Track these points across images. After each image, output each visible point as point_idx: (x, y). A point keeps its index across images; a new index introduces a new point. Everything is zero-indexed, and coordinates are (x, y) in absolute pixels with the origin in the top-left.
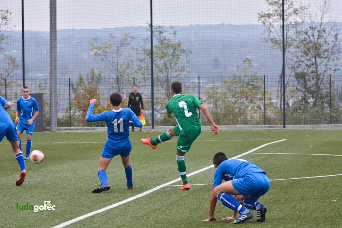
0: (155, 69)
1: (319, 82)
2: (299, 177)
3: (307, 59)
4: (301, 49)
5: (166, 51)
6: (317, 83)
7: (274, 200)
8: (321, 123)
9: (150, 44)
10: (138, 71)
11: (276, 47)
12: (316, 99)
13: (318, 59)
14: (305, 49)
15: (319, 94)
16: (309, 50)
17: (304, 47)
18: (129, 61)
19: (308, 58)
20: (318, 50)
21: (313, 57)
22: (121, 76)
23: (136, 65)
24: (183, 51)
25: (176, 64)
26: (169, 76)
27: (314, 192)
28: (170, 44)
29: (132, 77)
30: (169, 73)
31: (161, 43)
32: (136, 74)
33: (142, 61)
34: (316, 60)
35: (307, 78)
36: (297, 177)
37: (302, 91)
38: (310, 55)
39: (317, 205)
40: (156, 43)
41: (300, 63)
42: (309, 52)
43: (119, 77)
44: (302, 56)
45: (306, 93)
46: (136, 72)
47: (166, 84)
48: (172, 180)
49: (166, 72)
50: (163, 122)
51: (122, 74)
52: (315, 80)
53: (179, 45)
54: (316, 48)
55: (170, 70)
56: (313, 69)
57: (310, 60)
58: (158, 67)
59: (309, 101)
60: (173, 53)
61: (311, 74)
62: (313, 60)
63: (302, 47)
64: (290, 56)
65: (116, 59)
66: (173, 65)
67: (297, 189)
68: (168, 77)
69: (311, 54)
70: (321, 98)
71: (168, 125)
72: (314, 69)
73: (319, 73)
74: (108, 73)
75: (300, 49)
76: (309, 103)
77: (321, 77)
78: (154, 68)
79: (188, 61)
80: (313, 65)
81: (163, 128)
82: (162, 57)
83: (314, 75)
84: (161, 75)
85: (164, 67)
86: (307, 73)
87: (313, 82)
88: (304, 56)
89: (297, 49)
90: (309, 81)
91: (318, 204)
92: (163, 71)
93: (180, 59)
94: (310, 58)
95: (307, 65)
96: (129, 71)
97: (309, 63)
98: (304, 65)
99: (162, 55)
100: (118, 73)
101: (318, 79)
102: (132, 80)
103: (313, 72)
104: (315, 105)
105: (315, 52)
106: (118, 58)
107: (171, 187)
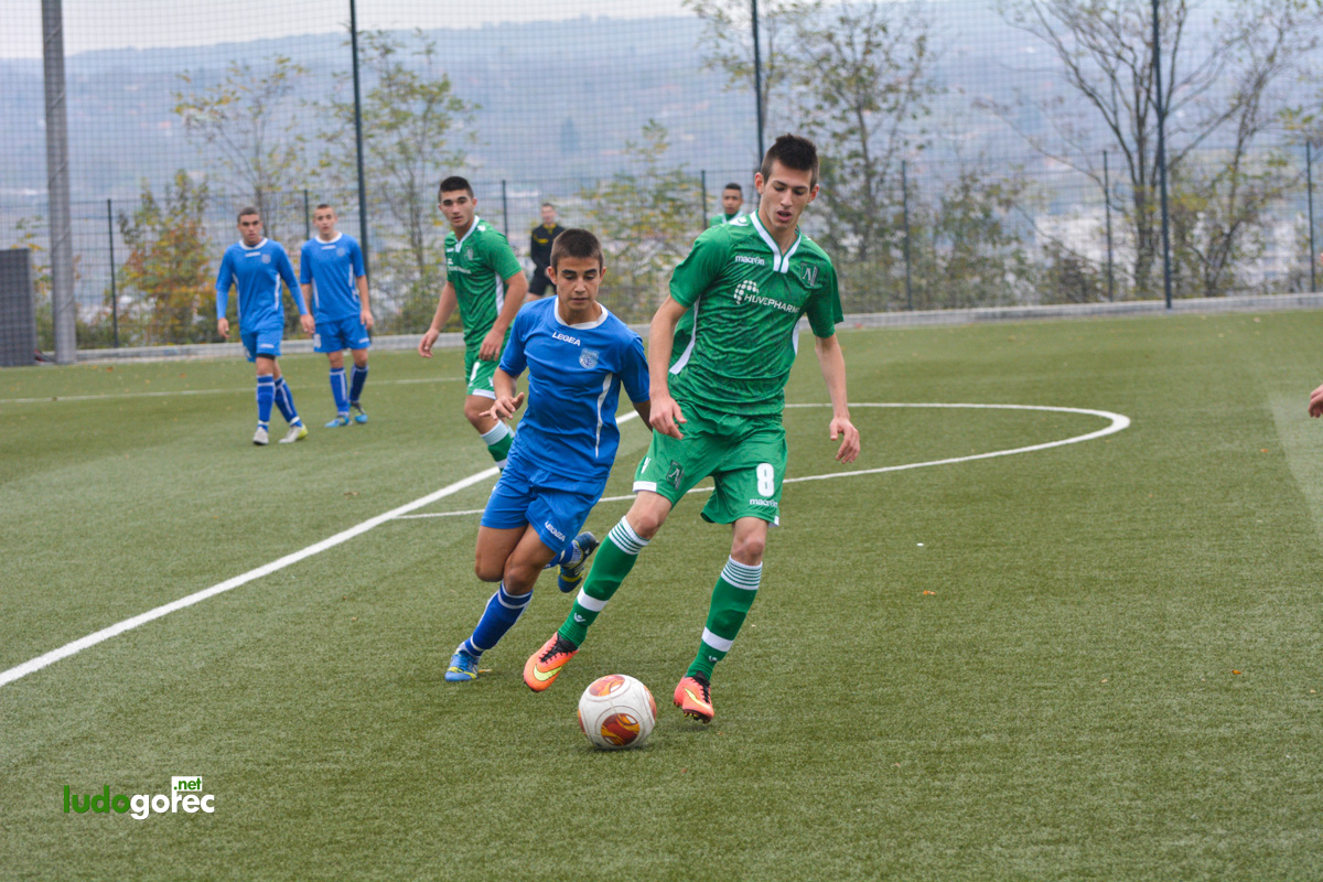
0: (372, 162)
1: (873, 185)
2: (801, 475)
3: (834, 117)
4: (816, 88)
5: (404, 107)
6: (867, 189)
7: (721, 548)
8: (885, 309)
9: (350, 84)
10: (318, 170)
11: (738, 83)
12: (866, 235)
13: (867, 114)
14: (827, 85)
15: (873, 220)
16: (839, 87)
17: (823, 81)
18: (292, 139)
19: (836, 112)
20: (865, 87)
21: (852, 109)
22: (271, 186)
23: (312, 152)
24: (457, 105)
25: (435, 145)
26: (417, 181)
27: (844, 518)
28: (417, 84)
29: (302, 187)
30: (417, 173)
31: (389, 80)
32: (314, 179)
33: (330, 140)
34: (861, 118)
35: (837, 172)
36: (794, 477)
37: (823, 214)
38: (843, 104)
39: (848, 558)
40: (369, 82)
41: (814, 128)
42: (841, 94)
43: (264, 191)
44: (820, 108)
45: (835, 220)
46: (314, 173)
47: (408, 206)
48: (414, 499)
49: (405, 172)
50: (398, 321)
51: (273, 180)
52: (862, 178)
53: (445, 86)
54: (861, 80)
55: (419, 164)
56: (853, 144)
57: (843, 119)
58: (382, 155)
59: (845, 242)
60: (429, 110)
61: (847, 162)
62: (853, 117)
63: (817, 82)
64: (784, 109)
65: (251, 136)
66: (427, 148)
67: (793, 512)
68: (411, 185)
69: (847, 101)
70: (881, 233)
71: (415, 333)
72: (857, 146)
73: (871, 156)
74: (228, 178)
75: (812, 86)
76: (845, 249)
77: (879, 168)
78: (365, 161)
79: (472, 135)
80: (852, 132)
81: (400, 342)
82: (391, 127)
83: (857, 164)
84: (392, 179)
85: (398, 157)
86: (834, 159)
87: (857, 184)
88: (826, 105)
89: (803, 88)
90: (844, 181)
91: (853, 556)
92: (398, 166)
93: (446, 131)
94: (844, 111)
95: (835, 135)
96: (292, 171)
97: (840, 128)
98: (828, 134)
99: (393, 121)
100: (261, 178)
101: (870, 176)
102: (302, 196)
103: (854, 155)
104: (862, 253)
105: (858, 93)
106: (259, 134)
107: (410, 520)
